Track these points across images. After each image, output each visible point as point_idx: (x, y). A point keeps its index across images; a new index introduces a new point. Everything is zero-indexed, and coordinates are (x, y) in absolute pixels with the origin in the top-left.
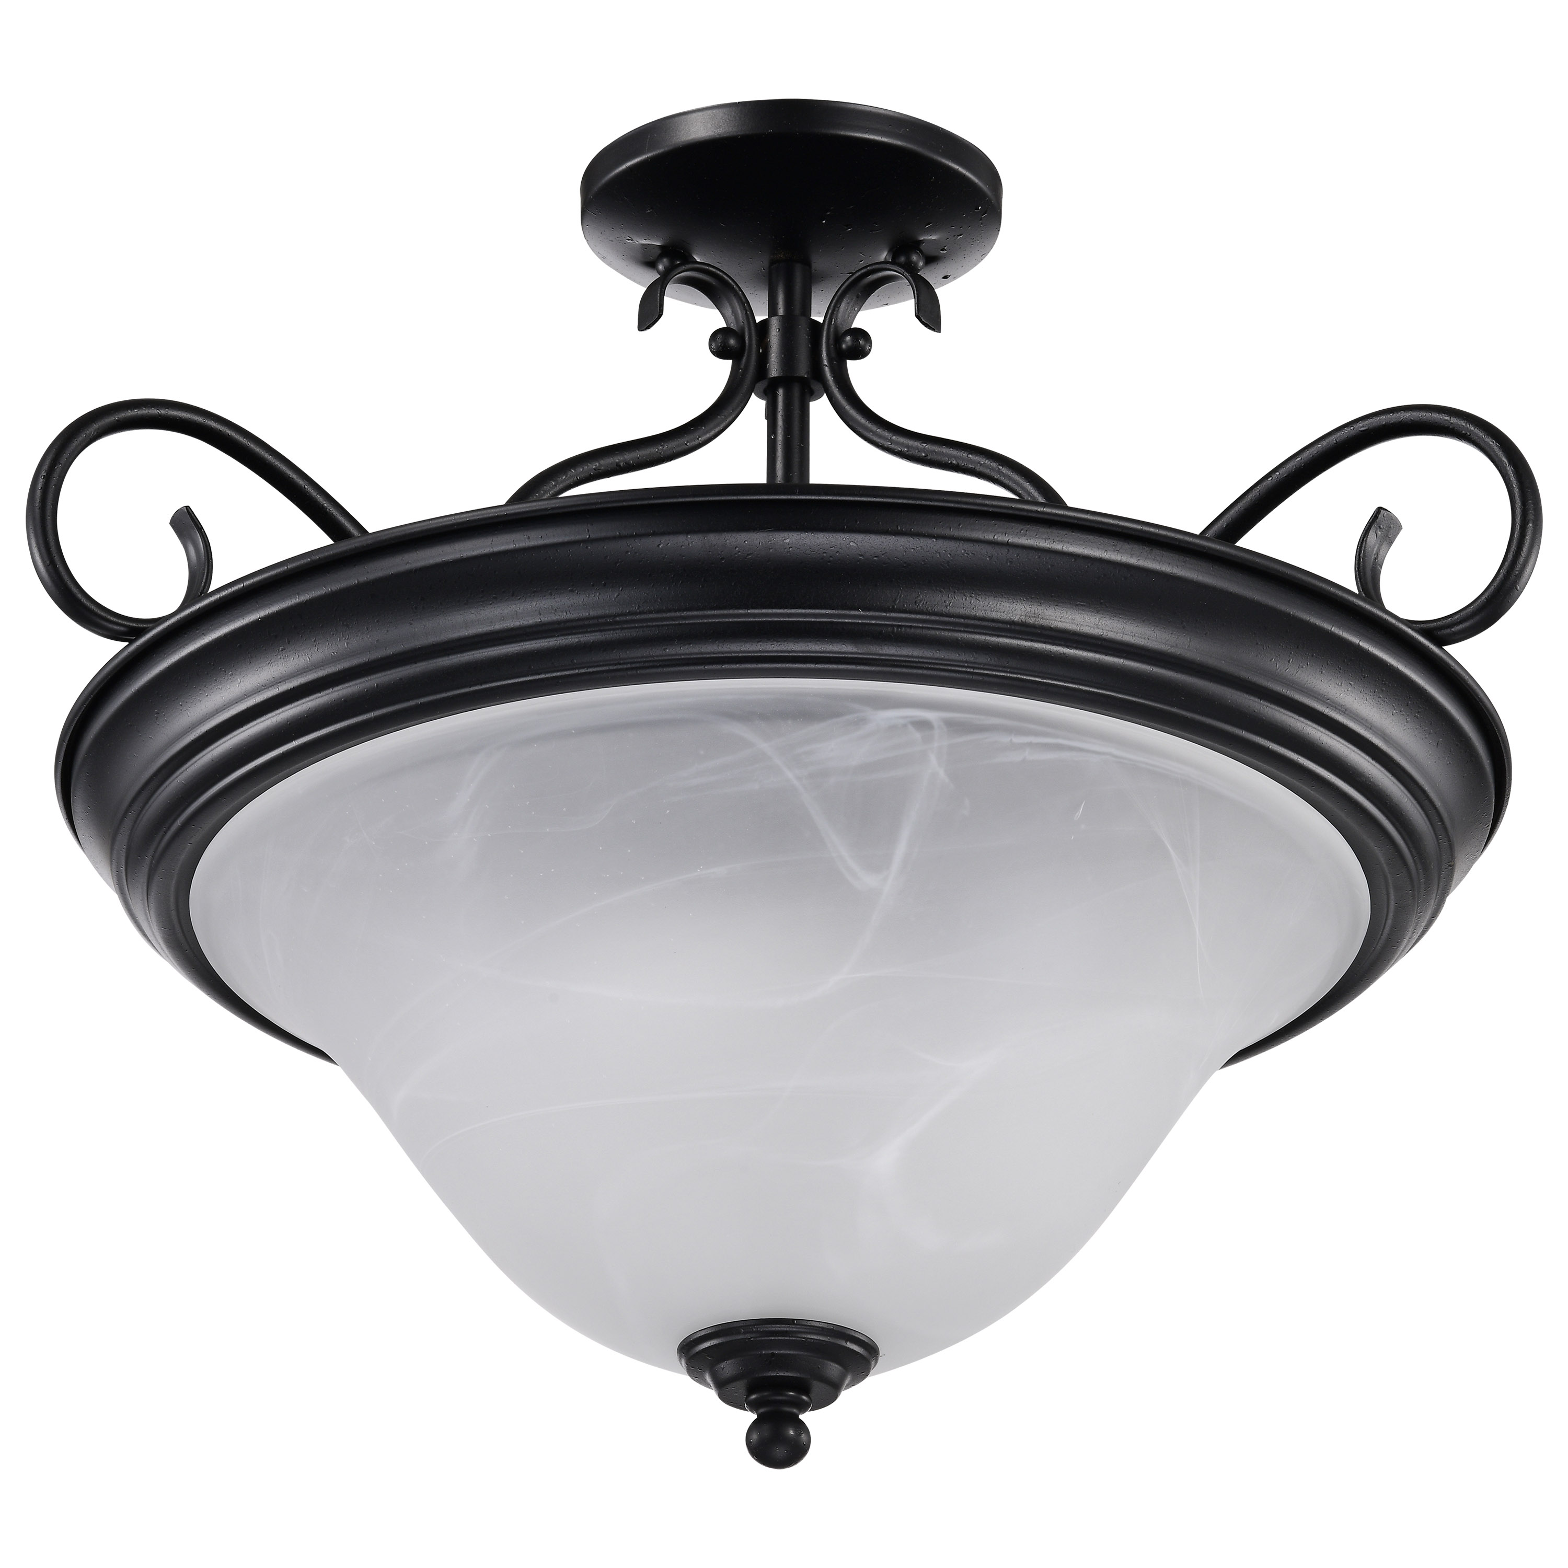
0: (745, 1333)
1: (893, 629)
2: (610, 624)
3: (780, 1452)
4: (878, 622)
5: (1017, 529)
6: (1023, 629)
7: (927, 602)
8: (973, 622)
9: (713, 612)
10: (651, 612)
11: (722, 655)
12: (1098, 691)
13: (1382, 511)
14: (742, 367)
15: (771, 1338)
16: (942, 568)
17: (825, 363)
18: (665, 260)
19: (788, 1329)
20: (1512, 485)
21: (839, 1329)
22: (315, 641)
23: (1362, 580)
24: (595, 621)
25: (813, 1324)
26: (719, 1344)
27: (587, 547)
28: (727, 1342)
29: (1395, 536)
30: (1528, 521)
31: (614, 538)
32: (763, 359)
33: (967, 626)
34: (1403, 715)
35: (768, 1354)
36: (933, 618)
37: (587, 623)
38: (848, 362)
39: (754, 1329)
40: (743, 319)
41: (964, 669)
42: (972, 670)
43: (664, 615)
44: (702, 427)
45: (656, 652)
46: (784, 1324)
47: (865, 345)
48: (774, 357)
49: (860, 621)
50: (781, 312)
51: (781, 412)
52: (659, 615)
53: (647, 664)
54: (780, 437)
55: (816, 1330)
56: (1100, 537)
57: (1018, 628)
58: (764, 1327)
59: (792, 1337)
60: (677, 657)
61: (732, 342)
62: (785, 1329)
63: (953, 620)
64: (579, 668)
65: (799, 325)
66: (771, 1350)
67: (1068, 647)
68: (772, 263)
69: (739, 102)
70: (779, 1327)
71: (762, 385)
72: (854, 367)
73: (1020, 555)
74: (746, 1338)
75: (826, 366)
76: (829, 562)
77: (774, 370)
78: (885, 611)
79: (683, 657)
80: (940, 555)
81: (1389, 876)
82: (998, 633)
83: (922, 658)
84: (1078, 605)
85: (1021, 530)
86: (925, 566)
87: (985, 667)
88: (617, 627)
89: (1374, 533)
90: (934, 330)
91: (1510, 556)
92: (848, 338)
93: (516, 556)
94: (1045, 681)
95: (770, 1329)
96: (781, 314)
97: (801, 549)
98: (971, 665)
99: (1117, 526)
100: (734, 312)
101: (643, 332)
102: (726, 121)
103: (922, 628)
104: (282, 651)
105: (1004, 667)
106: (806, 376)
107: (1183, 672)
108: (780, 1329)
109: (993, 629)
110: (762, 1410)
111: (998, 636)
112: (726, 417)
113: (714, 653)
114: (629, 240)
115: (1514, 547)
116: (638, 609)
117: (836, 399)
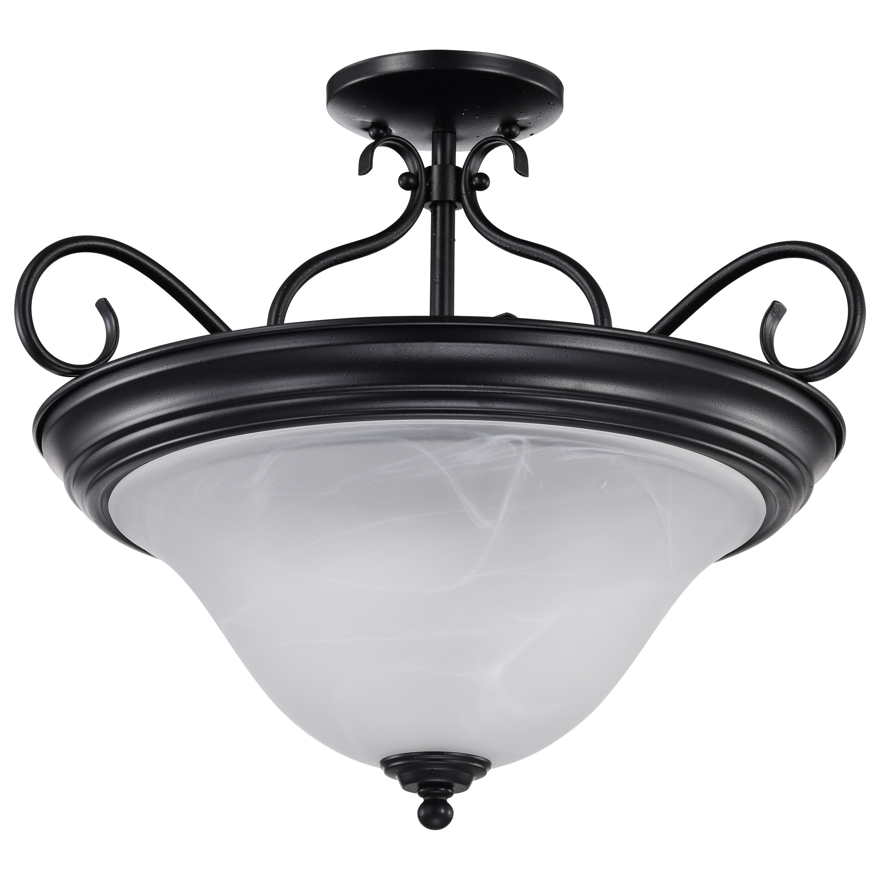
0: (417, 759)
1: (501, 395)
2: (342, 391)
3: (436, 821)
4: (492, 391)
5: (570, 339)
6: (574, 393)
7: (519, 381)
8: (545, 390)
9: (399, 386)
10: (364, 385)
11: (405, 409)
12: (616, 424)
13: (776, 303)
14: (417, 195)
15: (431, 762)
16: (528, 361)
17: (464, 193)
18: (374, 129)
19: (441, 757)
20: (849, 293)
21: (469, 756)
22: (176, 390)
23: (764, 343)
24: (333, 389)
25: (455, 754)
26: (403, 764)
27: (329, 349)
28: (407, 763)
29: (783, 315)
30: (858, 314)
31: (344, 344)
32: (429, 189)
33: (542, 392)
34: (786, 421)
35: (430, 770)
36: (523, 389)
37: (328, 390)
38: (477, 191)
39: (422, 757)
40: (418, 167)
41: (541, 416)
42: (545, 416)
43: (372, 387)
44: (394, 232)
45: (368, 406)
46: (439, 755)
47: (486, 183)
48: (435, 189)
49: (482, 391)
50: (439, 162)
51: (439, 220)
52: (369, 387)
53: (362, 413)
54: (438, 235)
55: (457, 757)
56: (617, 341)
57: (571, 393)
58: (428, 756)
59: (443, 761)
60: (379, 410)
61: (411, 181)
62: (439, 758)
63: (533, 389)
64: (324, 414)
65: (449, 170)
66: (432, 768)
67: (599, 402)
68: (434, 133)
69: (415, 51)
70: (436, 756)
71: (428, 204)
72: (479, 194)
73: (572, 353)
74: (417, 762)
75: (464, 194)
76: (464, 358)
77: (435, 196)
78: (496, 385)
79: (383, 410)
80: (527, 354)
81: (777, 498)
82: (559, 396)
83: (517, 410)
84: (604, 379)
85: (573, 339)
86: (519, 360)
87: (552, 414)
88: (346, 393)
89: (771, 315)
90: (525, 176)
91: (847, 334)
92: (477, 179)
93: (289, 352)
94: (585, 420)
95: (431, 757)
96: (439, 164)
97: (449, 352)
98: (544, 413)
99: (627, 335)
100: (413, 163)
101: (361, 176)
102: (408, 61)
103: (517, 394)
104: (158, 394)
105: (563, 414)
106: (453, 200)
107: (663, 412)
108: (436, 757)
109: (557, 394)
110: (427, 798)
111: (560, 397)
112: (408, 225)
113: (400, 408)
114: (353, 118)
115: (849, 330)
116: (357, 383)
117: (470, 214)
